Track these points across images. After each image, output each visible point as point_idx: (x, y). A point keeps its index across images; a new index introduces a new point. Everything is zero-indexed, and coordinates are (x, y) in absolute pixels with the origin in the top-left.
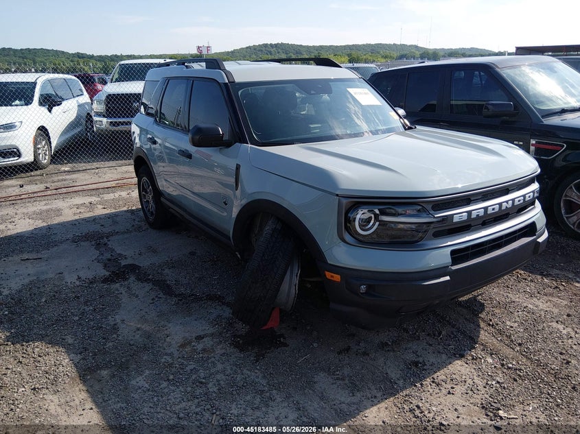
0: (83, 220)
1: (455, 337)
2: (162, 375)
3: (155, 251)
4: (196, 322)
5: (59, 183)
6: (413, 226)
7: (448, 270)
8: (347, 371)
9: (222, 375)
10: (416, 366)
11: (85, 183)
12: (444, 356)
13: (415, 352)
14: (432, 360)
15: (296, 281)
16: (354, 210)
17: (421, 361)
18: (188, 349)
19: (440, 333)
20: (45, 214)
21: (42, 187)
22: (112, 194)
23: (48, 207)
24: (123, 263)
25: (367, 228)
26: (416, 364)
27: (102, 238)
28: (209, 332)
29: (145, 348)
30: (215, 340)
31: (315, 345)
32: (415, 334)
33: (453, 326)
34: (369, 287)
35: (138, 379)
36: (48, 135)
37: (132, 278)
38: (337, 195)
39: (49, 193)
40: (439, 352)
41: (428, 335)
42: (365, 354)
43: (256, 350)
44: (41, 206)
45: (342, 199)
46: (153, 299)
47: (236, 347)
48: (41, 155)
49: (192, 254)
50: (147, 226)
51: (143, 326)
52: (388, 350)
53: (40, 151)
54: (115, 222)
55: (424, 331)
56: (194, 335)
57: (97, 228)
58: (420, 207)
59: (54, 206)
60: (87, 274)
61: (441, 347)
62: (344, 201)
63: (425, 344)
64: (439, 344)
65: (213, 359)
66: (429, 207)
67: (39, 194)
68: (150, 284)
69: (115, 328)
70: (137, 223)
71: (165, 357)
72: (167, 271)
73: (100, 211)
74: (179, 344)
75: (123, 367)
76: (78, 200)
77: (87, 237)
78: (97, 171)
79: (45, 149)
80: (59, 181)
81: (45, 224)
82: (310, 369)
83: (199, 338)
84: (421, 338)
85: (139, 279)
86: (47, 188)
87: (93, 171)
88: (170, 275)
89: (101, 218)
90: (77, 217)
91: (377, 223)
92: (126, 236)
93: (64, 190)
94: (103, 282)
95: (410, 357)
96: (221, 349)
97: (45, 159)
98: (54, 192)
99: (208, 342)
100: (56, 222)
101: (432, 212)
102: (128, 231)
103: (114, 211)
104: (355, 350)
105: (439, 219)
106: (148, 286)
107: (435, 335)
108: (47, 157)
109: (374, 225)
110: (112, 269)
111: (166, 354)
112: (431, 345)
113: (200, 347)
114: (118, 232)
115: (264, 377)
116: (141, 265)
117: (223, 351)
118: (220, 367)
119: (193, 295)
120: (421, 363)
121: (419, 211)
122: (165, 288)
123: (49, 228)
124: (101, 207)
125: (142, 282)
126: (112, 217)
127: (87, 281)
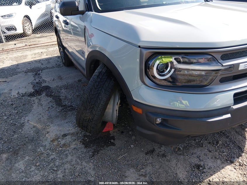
0: (34, 61)
1: (228, 146)
2: (34, 161)
3: (61, 79)
4: (66, 124)
5: (32, 43)
6: (203, 73)
7: (230, 109)
8: (149, 169)
9: (69, 165)
10: (198, 168)
11: (43, 43)
12: (219, 161)
13: (198, 157)
14: (210, 164)
15: (117, 107)
16: (154, 58)
17: (202, 165)
18: (56, 143)
19: (217, 143)
20: (19, 58)
21: (24, 44)
22: (53, 48)
23: (22, 54)
24: (43, 85)
25: (163, 74)
26: (198, 167)
27: (39, 71)
28: (71, 132)
29: (32, 140)
30: (73, 138)
31: (132, 146)
32: (200, 141)
33: (227, 137)
34: (163, 120)
35: (20, 163)
36: (29, 19)
37: (44, 94)
38: (139, 47)
39: (26, 47)
40: (216, 158)
41: (210, 143)
42: (164, 156)
43: (94, 148)
44: (19, 54)
45: (143, 50)
46: (49, 108)
47: (83, 144)
48: (27, 30)
49: (79, 81)
50: (63, 65)
51: (37, 125)
52: (180, 154)
53: (26, 28)
54: (49, 62)
55: (206, 140)
56: (62, 133)
57: (39, 65)
58: (210, 57)
59: (25, 54)
60: (23, 91)
61: (217, 153)
62: (145, 52)
63: (207, 151)
64: (216, 151)
65: (67, 152)
66: (218, 57)
67: (21, 48)
68: (51, 98)
69: (22, 125)
70: (59, 63)
71: (41, 148)
72: (63, 91)
73: (44, 57)
74: (51, 139)
75: (15, 153)
76: (37, 51)
77: (32, 70)
78: (51, 37)
79: (29, 26)
80: (33, 41)
81: (17, 63)
82: (124, 165)
83: (65, 135)
84: (204, 146)
85: (47, 95)
86: (26, 45)
87: (50, 37)
88: (64, 93)
89: (43, 60)
90: (32, 60)
91: (173, 70)
92: (51, 70)
93: (33, 46)
94: (29, 96)
95: (195, 160)
96: (75, 145)
97: (29, 31)
98: (28, 47)
99: (68, 139)
100: (22, 62)
101: (221, 61)
102: (53, 67)
103: (51, 56)
104: (158, 152)
105: (227, 67)
106: (50, 99)
107: (214, 144)
108: (30, 31)
109: (169, 72)
110: (36, 88)
111: (42, 146)
112: (210, 151)
113: (63, 142)
114: (48, 68)
115: (94, 169)
116: (51, 87)
117: (75, 146)
118: (70, 158)
119: (71, 106)
120: (202, 167)
121: (209, 60)
122: (58, 101)
123: (18, 65)
124: (45, 54)
125: (48, 97)
126: (48, 60)
127: (22, 95)
